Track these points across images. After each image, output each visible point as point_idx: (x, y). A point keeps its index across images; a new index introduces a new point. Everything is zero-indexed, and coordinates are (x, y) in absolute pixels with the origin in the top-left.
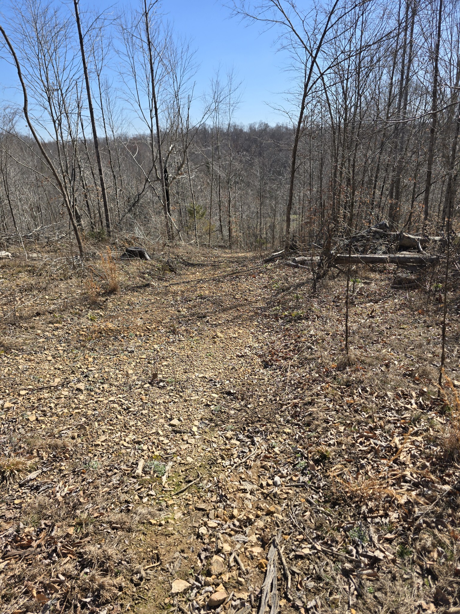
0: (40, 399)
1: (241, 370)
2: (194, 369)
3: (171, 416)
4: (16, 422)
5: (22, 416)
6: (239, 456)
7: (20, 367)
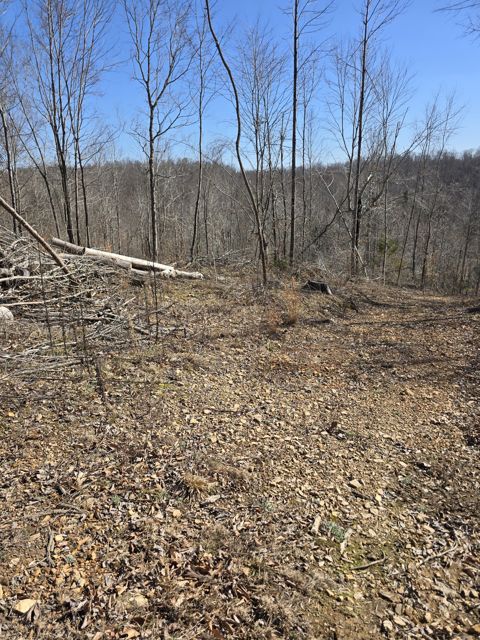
0: (220, 422)
1: (437, 441)
2: (378, 426)
3: (351, 475)
4: (199, 439)
5: (205, 435)
6: (434, 547)
7: (205, 385)
